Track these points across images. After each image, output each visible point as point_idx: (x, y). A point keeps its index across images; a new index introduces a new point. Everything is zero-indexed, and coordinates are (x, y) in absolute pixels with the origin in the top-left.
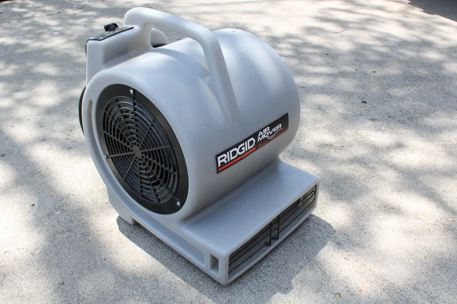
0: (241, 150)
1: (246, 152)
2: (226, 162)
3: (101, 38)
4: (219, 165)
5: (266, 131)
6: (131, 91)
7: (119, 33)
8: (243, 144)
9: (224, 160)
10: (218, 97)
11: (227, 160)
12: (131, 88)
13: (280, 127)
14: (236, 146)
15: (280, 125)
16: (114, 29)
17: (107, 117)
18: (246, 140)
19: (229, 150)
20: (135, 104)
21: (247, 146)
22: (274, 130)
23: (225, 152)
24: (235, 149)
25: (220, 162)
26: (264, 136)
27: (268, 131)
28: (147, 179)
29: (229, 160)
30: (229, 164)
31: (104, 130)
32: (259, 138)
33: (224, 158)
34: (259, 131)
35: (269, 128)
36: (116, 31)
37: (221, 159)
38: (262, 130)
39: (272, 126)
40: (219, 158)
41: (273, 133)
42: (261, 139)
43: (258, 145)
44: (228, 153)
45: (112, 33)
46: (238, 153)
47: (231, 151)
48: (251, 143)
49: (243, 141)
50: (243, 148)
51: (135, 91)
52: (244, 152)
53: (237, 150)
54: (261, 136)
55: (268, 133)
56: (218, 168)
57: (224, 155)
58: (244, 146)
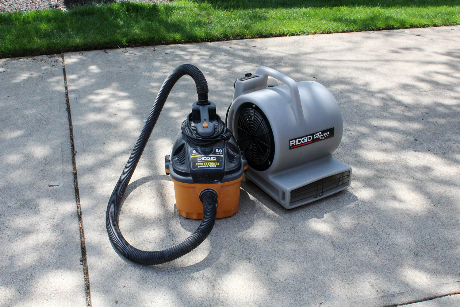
0: (303, 141)
1: (306, 142)
2: (295, 145)
3: (243, 80)
4: (291, 145)
5: (319, 134)
6: (254, 105)
7: (252, 78)
8: (305, 138)
9: (294, 143)
10: (294, 113)
11: (295, 143)
12: (254, 104)
13: (329, 134)
14: (301, 138)
15: (329, 133)
16: (250, 76)
17: (240, 119)
18: (307, 136)
19: (297, 139)
20: (255, 112)
21: (307, 140)
22: (324, 134)
23: (295, 140)
24: (300, 139)
25: (291, 144)
26: (317, 137)
27: (320, 134)
28: (256, 157)
29: (296, 144)
30: (296, 146)
31: (238, 126)
32: (315, 137)
33: (294, 142)
34: (315, 133)
35: (321, 133)
36: (251, 77)
37: (292, 142)
38: (317, 133)
39: (323, 132)
40: (291, 142)
41: (324, 136)
42: (316, 138)
43: (314, 141)
44: (296, 140)
45: (248, 78)
46: (302, 141)
47: (298, 140)
48: (310, 138)
49: (305, 136)
50: (305, 140)
51: (255, 105)
52: (305, 142)
53: (301, 140)
54: (316, 136)
55: (320, 135)
56: (290, 147)
57: (294, 141)
58: (306, 139)
